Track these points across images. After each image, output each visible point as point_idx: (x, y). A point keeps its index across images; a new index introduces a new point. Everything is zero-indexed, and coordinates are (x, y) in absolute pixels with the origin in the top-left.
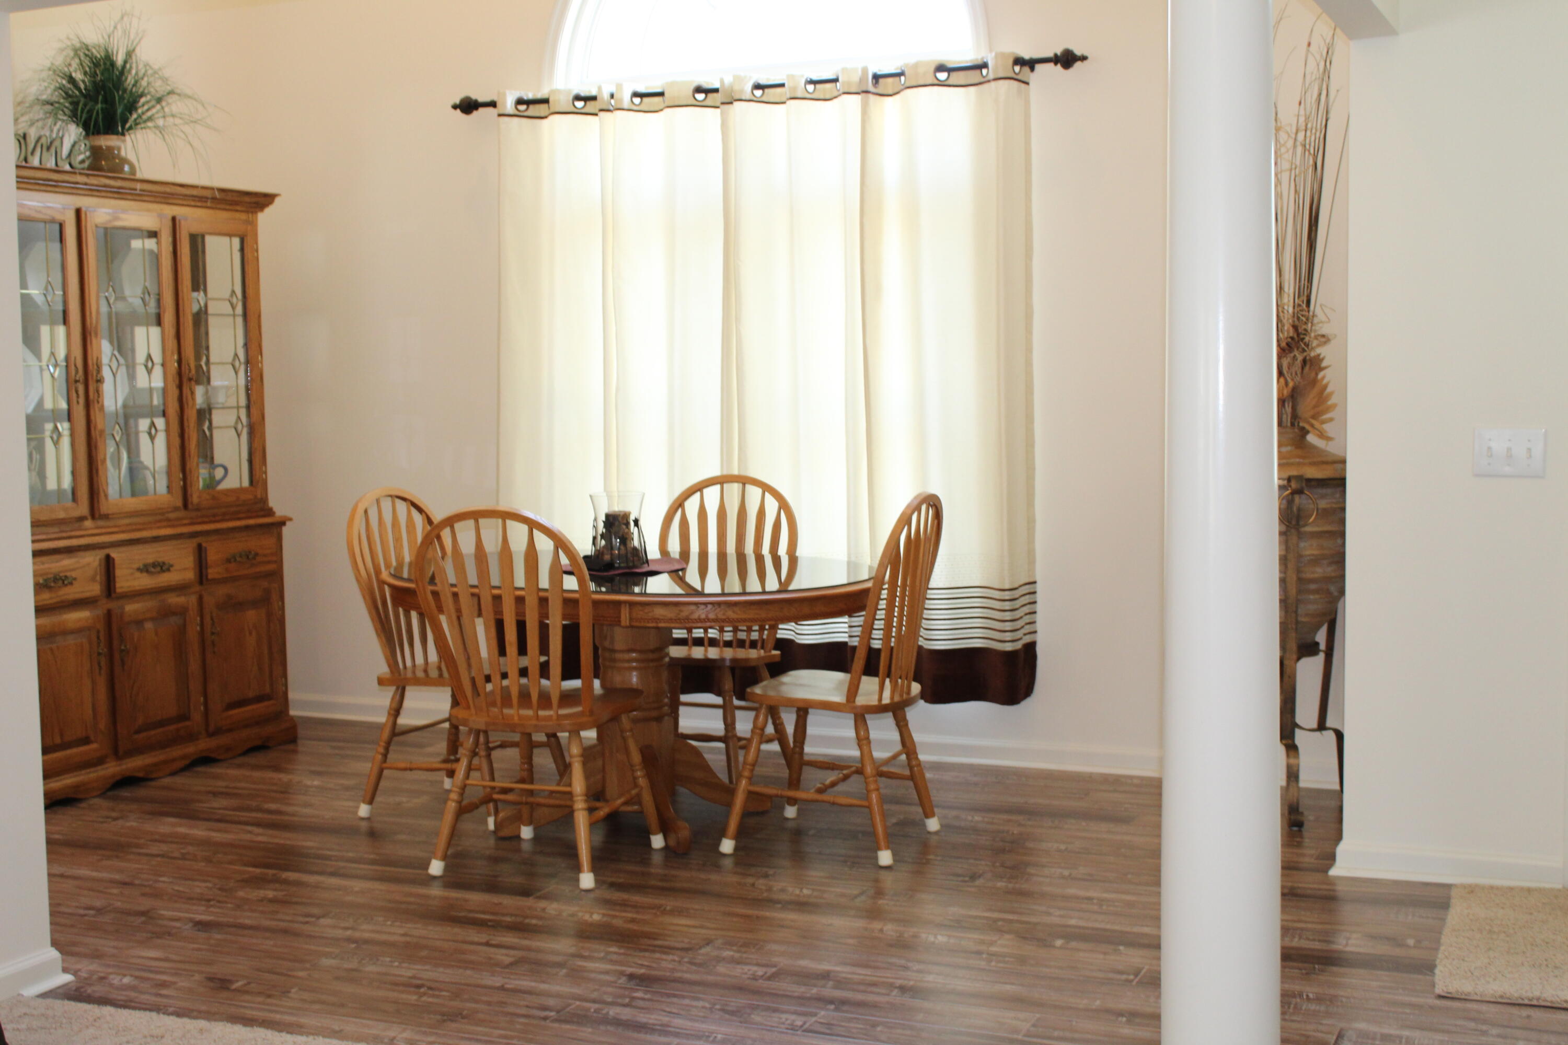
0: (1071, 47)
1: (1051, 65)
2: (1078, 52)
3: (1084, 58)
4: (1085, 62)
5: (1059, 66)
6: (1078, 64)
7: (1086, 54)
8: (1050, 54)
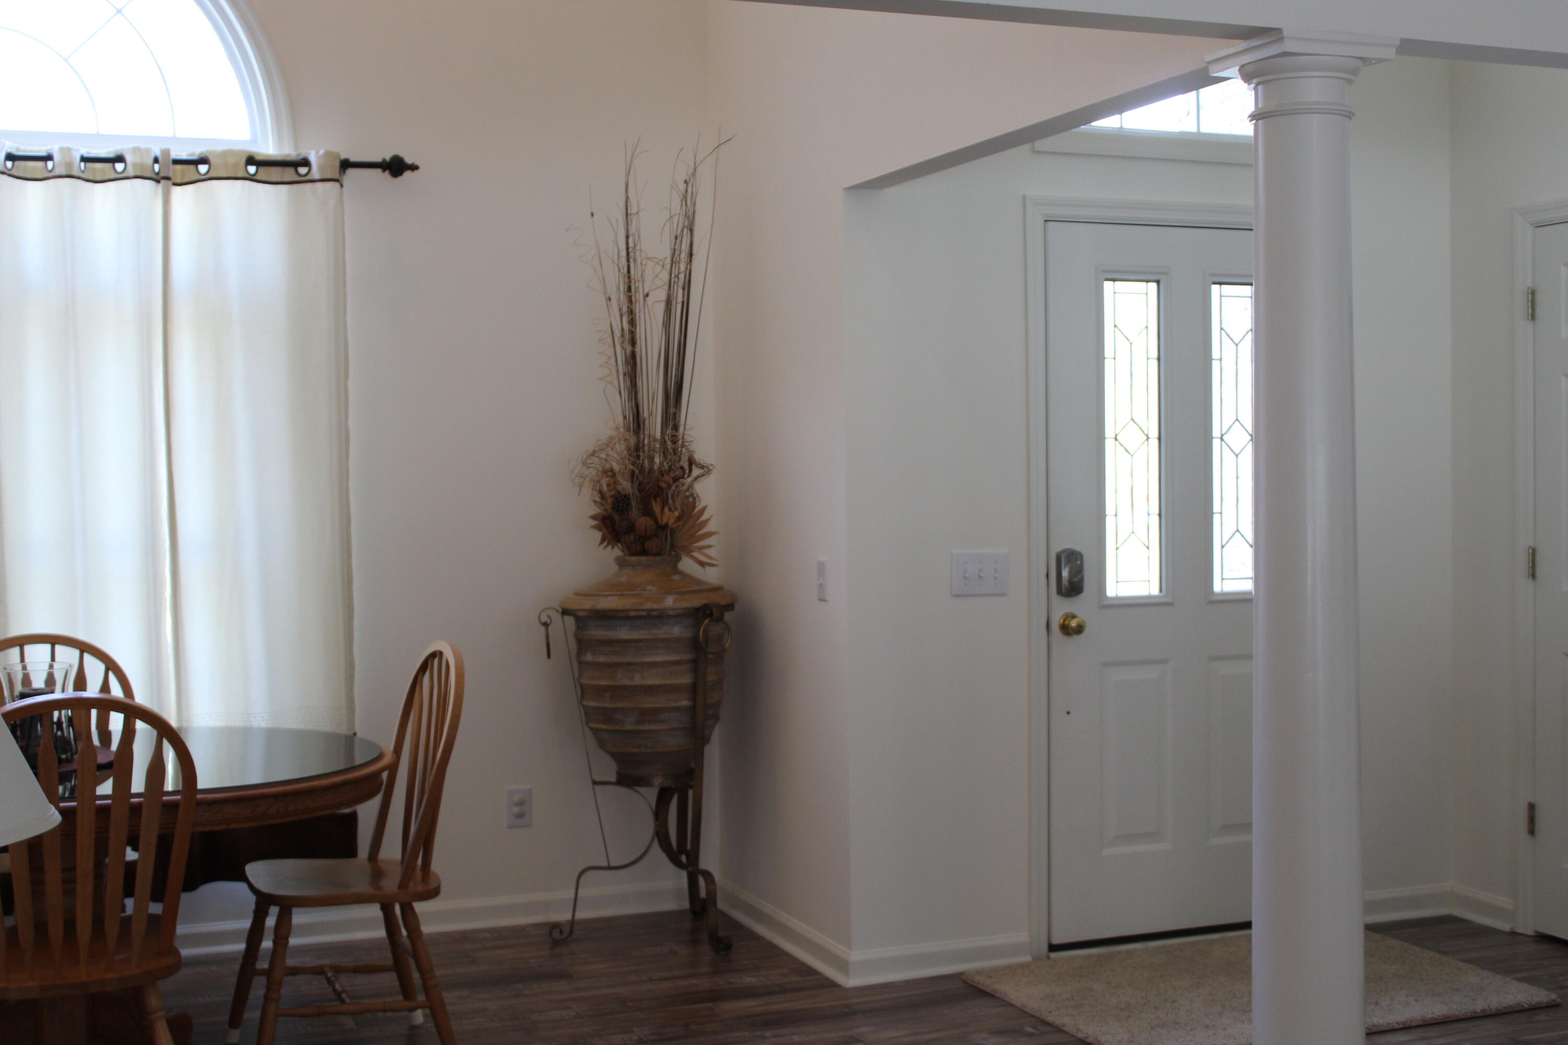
0: (401, 154)
1: (379, 171)
2: (409, 160)
3: (414, 168)
4: (416, 172)
5: (387, 172)
6: (408, 174)
7: (417, 163)
8: (378, 159)
